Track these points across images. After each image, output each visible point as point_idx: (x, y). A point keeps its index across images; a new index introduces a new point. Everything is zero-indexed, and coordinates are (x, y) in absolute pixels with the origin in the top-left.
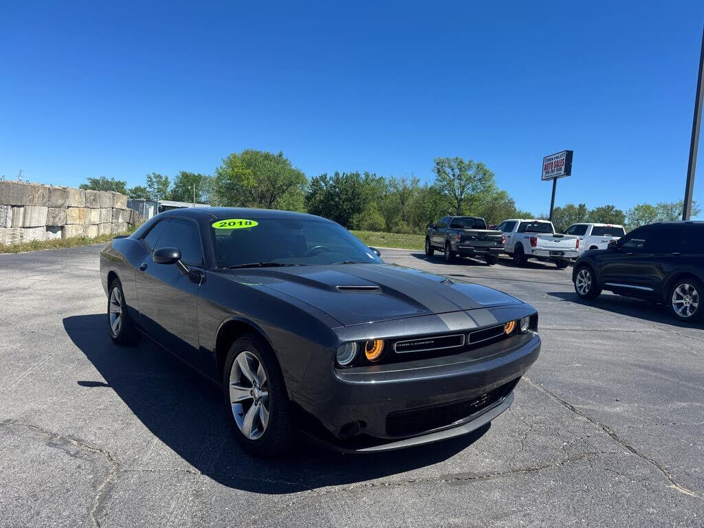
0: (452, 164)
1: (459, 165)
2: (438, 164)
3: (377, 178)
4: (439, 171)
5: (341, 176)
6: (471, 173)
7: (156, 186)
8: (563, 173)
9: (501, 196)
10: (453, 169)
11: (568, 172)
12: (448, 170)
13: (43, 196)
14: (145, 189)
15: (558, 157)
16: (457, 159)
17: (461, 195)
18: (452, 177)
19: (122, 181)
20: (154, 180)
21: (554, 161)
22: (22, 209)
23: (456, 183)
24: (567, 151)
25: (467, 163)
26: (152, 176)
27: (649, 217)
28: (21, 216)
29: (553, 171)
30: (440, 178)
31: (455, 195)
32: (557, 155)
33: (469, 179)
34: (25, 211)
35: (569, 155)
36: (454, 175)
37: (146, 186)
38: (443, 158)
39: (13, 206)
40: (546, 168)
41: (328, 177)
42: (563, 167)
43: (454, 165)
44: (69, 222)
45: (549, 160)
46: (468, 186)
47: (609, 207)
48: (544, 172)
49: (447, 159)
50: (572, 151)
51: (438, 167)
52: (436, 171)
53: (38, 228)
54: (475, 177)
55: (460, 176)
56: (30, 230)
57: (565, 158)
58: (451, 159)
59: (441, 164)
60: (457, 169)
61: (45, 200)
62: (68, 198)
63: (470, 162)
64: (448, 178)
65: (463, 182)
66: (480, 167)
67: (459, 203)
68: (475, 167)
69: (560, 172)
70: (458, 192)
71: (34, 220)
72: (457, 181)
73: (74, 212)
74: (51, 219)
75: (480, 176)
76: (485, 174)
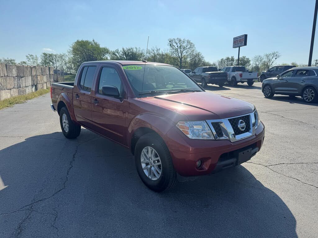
0: (176, 41)
1: (179, 41)
2: (170, 42)
3: (141, 50)
4: (171, 45)
6: (185, 45)
9: (198, 55)
10: (177, 44)
11: (245, 44)
12: (175, 44)
15: (240, 38)
16: (178, 39)
18: (177, 48)
21: (238, 39)
22: (24, 78)
23: (179, 50)
28: (24, 81)
29: (238, 44)
30: (171, 48)
31: (179, 56)
33: (184, 48)
36: (178, 46)
38: (172, 38)
39: (21, 77)
40: (235, 42)
41: (119, 50)
42: (243, 42)
43: (177, 42)
44: (38, 83)
45: (236, 39)
46: (184, 51)
48: (234, 44)
49: (174, 39)
50: (247, 35)
51: (170, 43)
52: (169, 45)
53: (29, 87)
54: (187, 47)
55: (180, 47)
56: (27, 88)
57: (244, 38)
58: (176, 39)
59: (171, 42)
60: (179, 44)
61: (30, 73)
62: (37, 71)
63: (184, 40)
64: (175, 48)
65: (182, 50)
66: (188, 42)
67: (181, 59)
68: (186, 42)
69: (242, 44)
70: (180, 55)
71: (28, 83)
72: (179, 49)
73: (39, 78)
74: (33, 82)
75: (189, 46)
76: (191, 45)
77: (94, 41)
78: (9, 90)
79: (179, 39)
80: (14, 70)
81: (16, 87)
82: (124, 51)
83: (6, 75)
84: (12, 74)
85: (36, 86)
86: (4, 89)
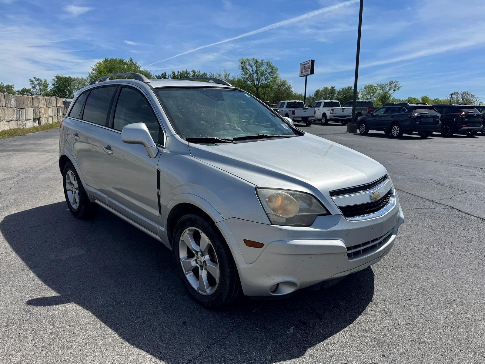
0: (251, 63)
1: (255, 63)
2: (242, 63)
3: (201, 74)
4: (243, 68)
5: (176, 74)
6: (263, 68)
7: (38, 87)
8: (310, 73)
9: (283, 84)
10: (251, 67)
11: (312, 72)
12: (249, 67)
13: (31, 103)
14: (30, 90)
15: (307, 64)
16: (253, 59)
17: (258, 84)
18: (252, 72)
19: (10, 85)
20: (36, 83)
21: (305, 66)
22: (24, 110)
24: (311, 60)
25: (260, 61)
26: (34, 80)
27: (372, 93)
28: (24, 113)
29: (305, 72)
30: (244, 73)
31: (254, 84)
32: (306, 63)
33: (263, 74)
34: (25, 110)
35: (313, 62)
36: (253, 71)
37: (30, 87)
38: (245, 58)
39: (21, 109)
40: (301, 70)
41: (167, 75)
42: (310, 69)
43: (253, 64)
44: (41, 116)
45: (303, 65)
46: (262, 78)
47: (349, 87)
48: (301, 72)
49: (247, 59)
50: (314, 60)
51: (242, 65)
52: (241, 68)
53: (30, 120)
54: (266, 71)
55: (256, 71)
56: (28, 121)
57: (310, 64)
58: (250, 59)
59: (244, 63)
60: (255, 67)
61: (32, 104)
62: (39, 102)
63: (262, 61)
64: (249, 73)
65: (259, 75)
66: (269, 64)
67: (257, 89)
68: (266, 64)
69: (308, 72)
70: (256, 82)
71: (29, 116)
72: (255, 75)
73: (42, 110)
74: (35, 115)
75: (269, 71)
76: (272, 69)
77: (131, 60)
78: (8, 122)
79: (255, 60)
80: (13, 100)
81: (15, 119)
82: (174, 75)
83: (4, 105)
84: (11, 105)
85: (39, 120)
86: (2, 121)
